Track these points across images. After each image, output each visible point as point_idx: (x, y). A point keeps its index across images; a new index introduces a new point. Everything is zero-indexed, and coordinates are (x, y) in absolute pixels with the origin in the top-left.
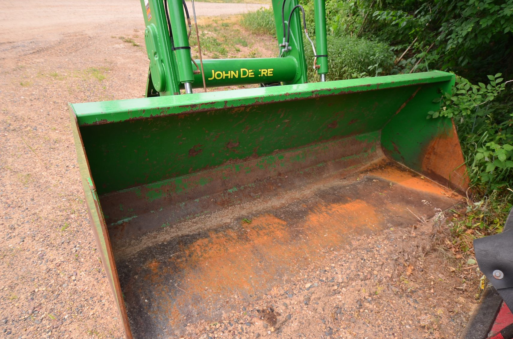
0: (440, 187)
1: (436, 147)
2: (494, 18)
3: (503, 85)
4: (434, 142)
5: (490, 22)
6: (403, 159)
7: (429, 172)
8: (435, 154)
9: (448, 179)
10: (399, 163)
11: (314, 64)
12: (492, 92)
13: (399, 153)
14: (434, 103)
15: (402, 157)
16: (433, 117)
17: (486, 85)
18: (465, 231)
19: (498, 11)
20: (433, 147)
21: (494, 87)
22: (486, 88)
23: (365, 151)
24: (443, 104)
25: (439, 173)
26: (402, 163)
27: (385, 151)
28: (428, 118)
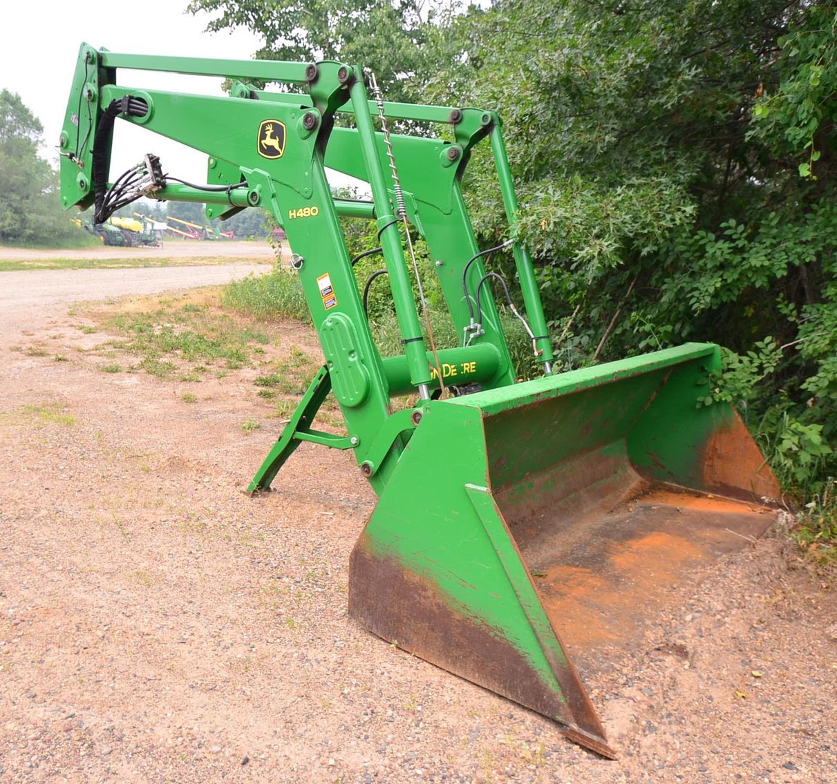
0: (741, 503)
1: (717, 447)
2: (739, 270)
3: (779, 351)
4: (713, 439)
5: (736, 276)
6: (671, 476)
7: (718, 485)
8: (719, 457)
9: (750, 489)
10: (666, 483)
11: (535, 349)
12: (768, 362)
13: (663, 467)
14: (698, 386)
15: (669, 473)
16: (707, 404)
17: (758, 354)
18: (808, 546)
19: (741, 262)
20: (714, 447)
21: (767, 355)
22: (759, 357)
23: (615, 472)
24: (712, 386)
25: (734, 485)
26: (673, 482)
27: (640, 470)
28: (698, 406)
